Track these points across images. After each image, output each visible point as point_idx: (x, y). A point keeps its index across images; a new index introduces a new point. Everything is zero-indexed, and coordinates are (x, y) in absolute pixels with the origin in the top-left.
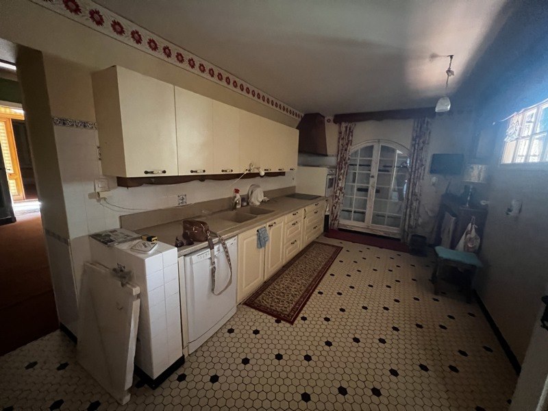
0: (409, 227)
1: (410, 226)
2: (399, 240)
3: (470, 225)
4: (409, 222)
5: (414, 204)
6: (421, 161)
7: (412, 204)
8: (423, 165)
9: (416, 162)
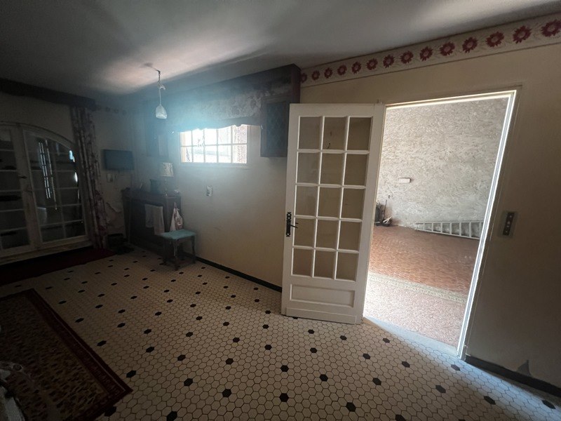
0: (99, 229)
1: (101, 228)
2: (91, 247)
3: (175, 210)
4: (98, 222)
5: (99, 204)
6: (93, 156)
7: (96, 204)
8: (96, 162)
9: (88, 159)
